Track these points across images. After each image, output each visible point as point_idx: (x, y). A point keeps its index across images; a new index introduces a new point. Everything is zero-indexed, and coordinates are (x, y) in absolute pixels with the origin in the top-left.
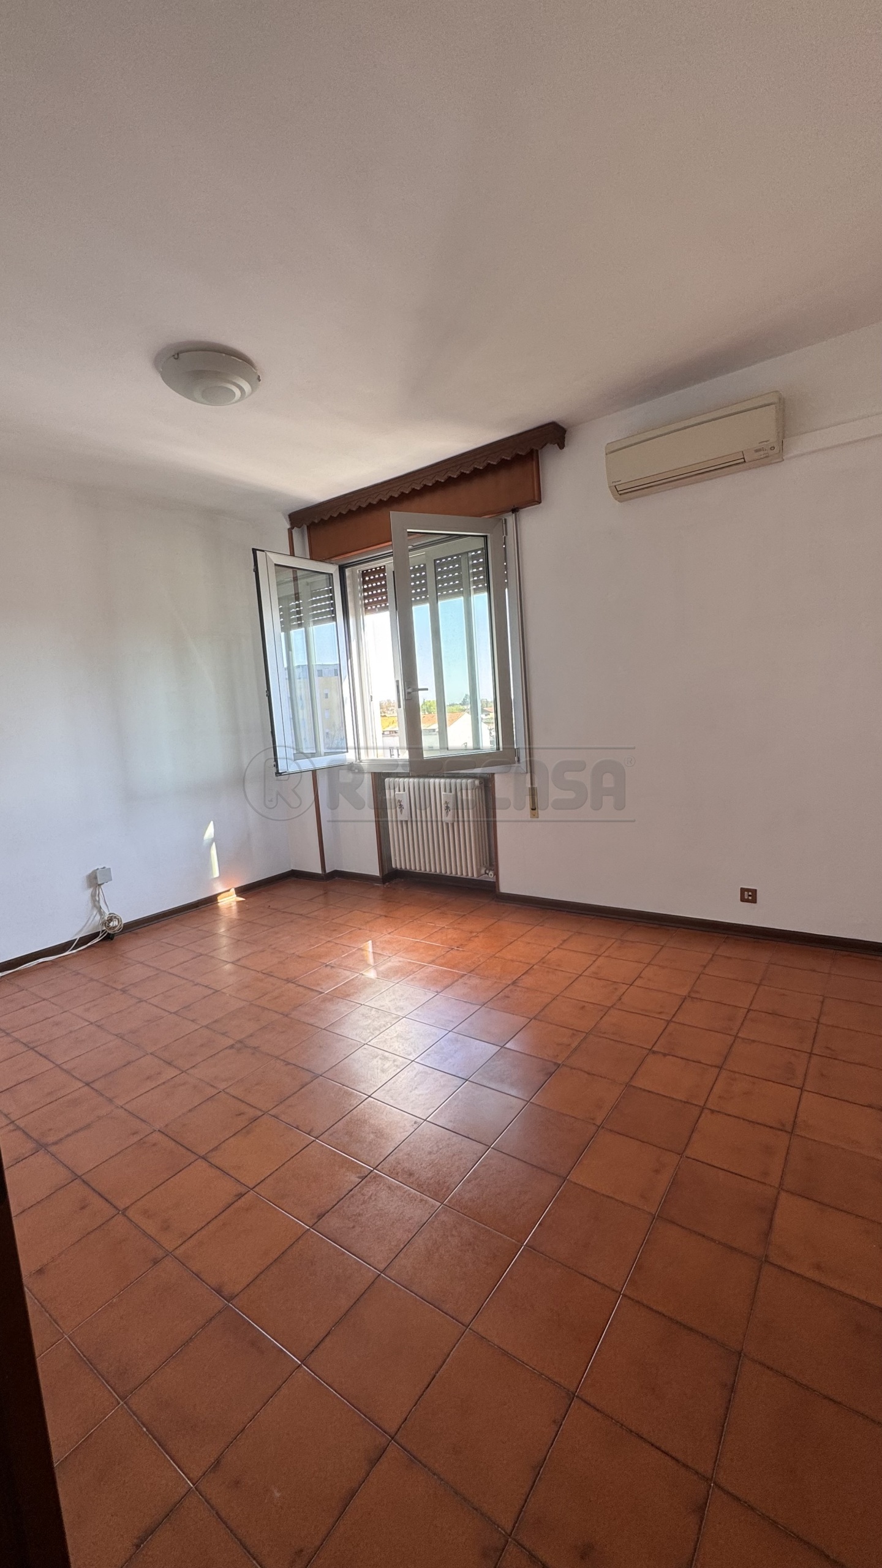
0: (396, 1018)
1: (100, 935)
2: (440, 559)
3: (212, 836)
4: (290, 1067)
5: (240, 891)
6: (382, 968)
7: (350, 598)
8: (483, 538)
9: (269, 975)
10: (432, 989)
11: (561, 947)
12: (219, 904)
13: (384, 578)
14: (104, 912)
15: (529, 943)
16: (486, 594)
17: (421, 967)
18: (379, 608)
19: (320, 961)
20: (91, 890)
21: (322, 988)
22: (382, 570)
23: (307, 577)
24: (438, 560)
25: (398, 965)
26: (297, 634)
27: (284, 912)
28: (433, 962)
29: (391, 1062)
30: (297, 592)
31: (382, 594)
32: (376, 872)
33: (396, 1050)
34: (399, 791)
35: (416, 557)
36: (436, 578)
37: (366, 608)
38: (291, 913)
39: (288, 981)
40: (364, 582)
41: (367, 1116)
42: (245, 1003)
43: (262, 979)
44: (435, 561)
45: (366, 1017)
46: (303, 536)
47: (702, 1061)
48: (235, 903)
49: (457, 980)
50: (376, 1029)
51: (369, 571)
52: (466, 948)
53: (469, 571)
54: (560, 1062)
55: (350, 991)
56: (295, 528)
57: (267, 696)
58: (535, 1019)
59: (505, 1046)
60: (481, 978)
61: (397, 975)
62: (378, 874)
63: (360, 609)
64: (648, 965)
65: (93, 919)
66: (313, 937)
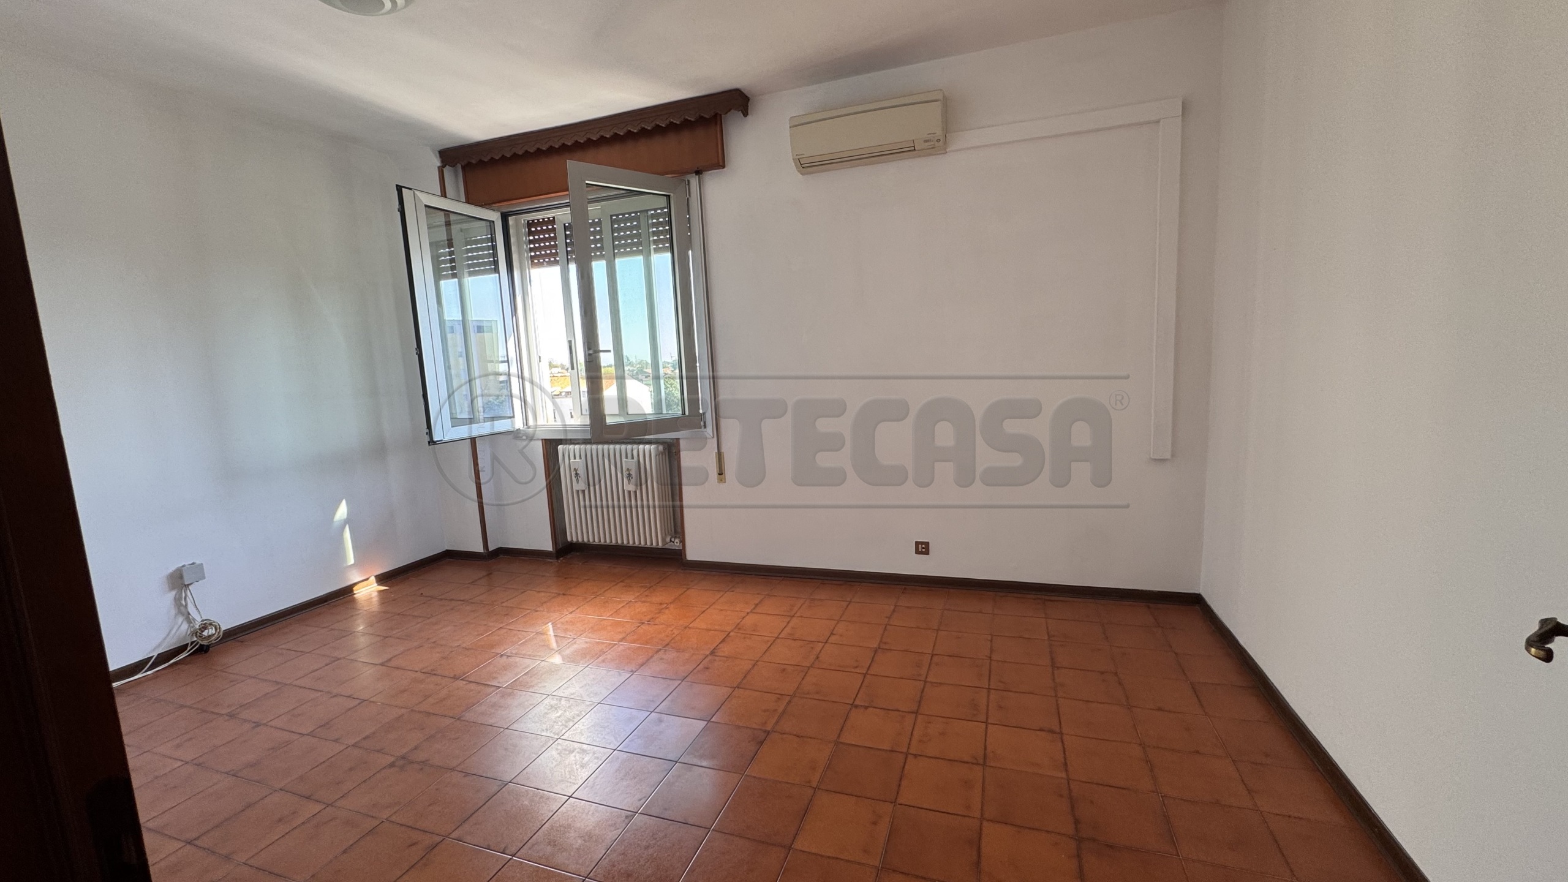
0: (592, 705)
1: (189, 649)
2: (617, 215)
3: (345, 516)
4: (470, 778)
5: (382, 579)
6: (568, 652)
7: (514, 248)
8: (665, 197)
9: (432, 673)
10: (626, 668)
11: (753, 611)
12: (355, 596)
13: (554, 230)
14: (194, 619)
15: (722, 610)
16: (669, 255)
17: (612, 645)
18: (547, 262)
19: (493, 651)
20: (174, 593)
21: (499, 682)
22: (552, 221)
23: (466, 222)
24: (614, 215)
25: (584, 646)
26: (449, 286)
27: (441, 599)
28: (623, 639)
29: (591, 755)
30: (449, 238)
31: (551, 247)
32: (547, 545)
33: (595, 741)
34: (575, 459)
35: (594, 209)
36: (613, 234)
37: (532, 262)
38: (452, 600)
39: (456, 678)
40: (530, 233)
41: (570, 820)
42: (403, 711)
43: (424, 680)
44: (611, 216)
45: (556, 709)
46: (456, 176)
47: (900, 709)
48: (376, 594)
49: (652, 657)
50: (569, 720)
51: (536, 221)
52: (657, 621)
53: (648, 230)
54: (769, 728)
55: (532, 682)
56: (447, 166)
57: (417, 354)
58: (738, 688)
59: (712, 720)
60: (677, 652)
61: (586, 658)
62: (551, 549)
63: (526, 262)
64: (839, 621)
65: (177, 630)
66: (480, 625)
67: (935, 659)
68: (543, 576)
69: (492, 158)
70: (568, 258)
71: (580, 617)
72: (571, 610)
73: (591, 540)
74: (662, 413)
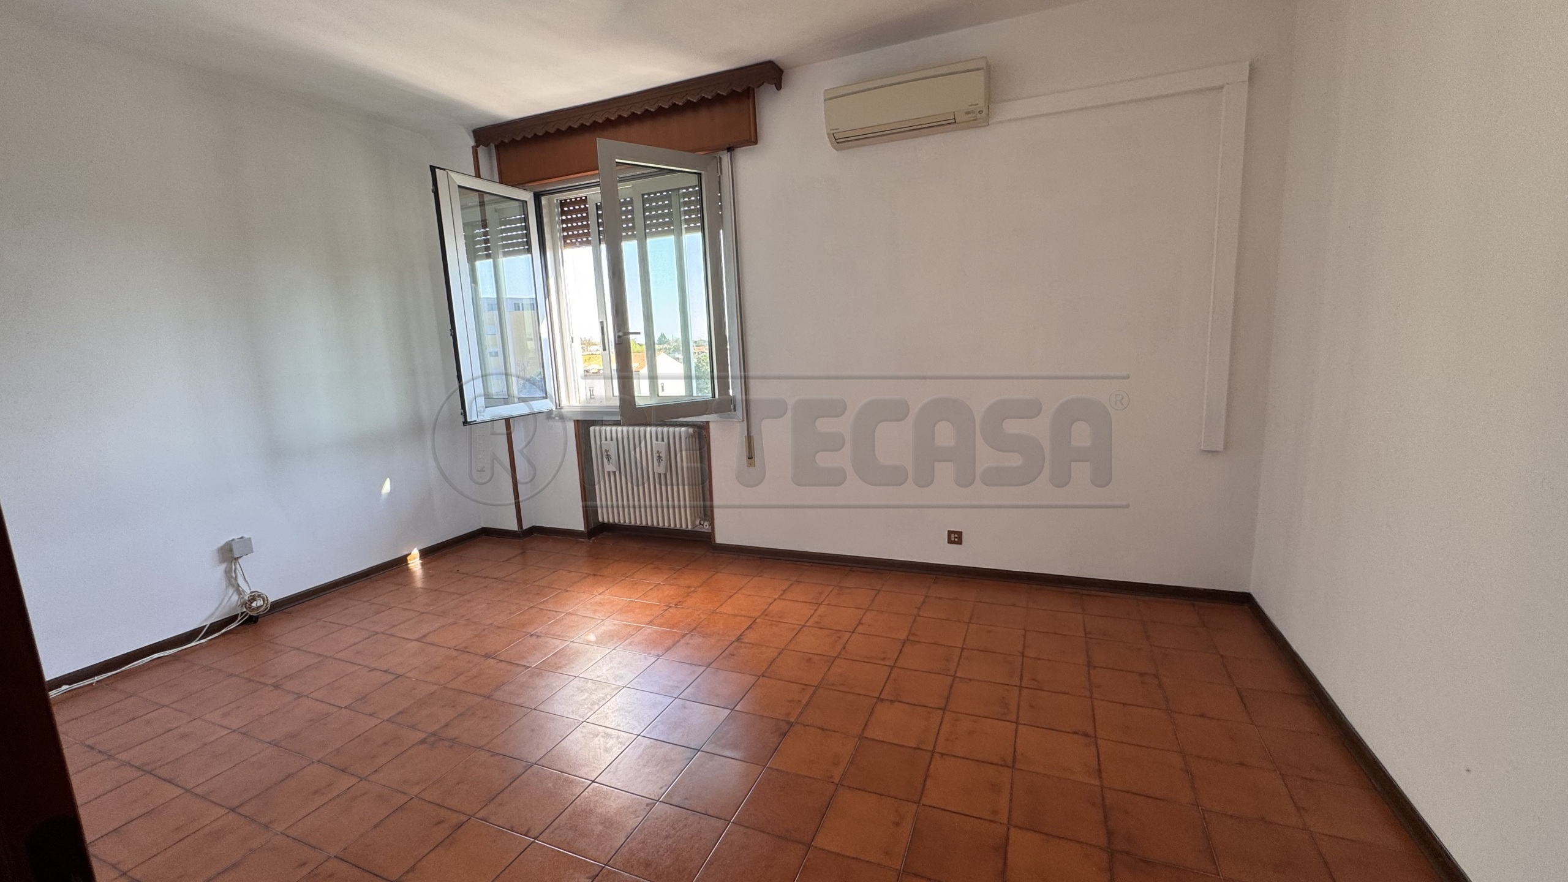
0: (617, 688)
1: (239, 619)
2: (649, 194)
3: (390, 491)
4: (497, 758)
7: (547, 228)
8: (697, 175)
9: (464, 651)
10: (652, 652)
11: (782, 597)
13: (586, 209)
14: (243, 591)
15: (749, 595)
16: (699, 234)
17: (638, 629)
18: (579, 242)
19: (524, 630)
20: (224, 566)
21: (528, 662)
22: (584, 201)
23: (499, 202)
24: (645, 194)
25: (612, 628)
26: (483, 266)
27: (476, 577)
28: (650, 623)
29: (615, 740)
30: (484, 218)
31: (583, 227)
32: (579, 525)
33: (619, 725)
34: (606, 440)
35: (625, 189)
36: (644, 214)
37: (565, 242)
38: (486, 577)
39: (487, 656)
40: (563, 213)
41: (592, 805)
42: (436, 687)
43: (456, 657)
44: (643, 195)
45: (582, 691)
46: (490, 158)
47: (927, 705)
49: (678, 641)
50: (594, 704)
51: (568, 201)
52: (684, 605)
53: (680, 209)
54: (792, 720)
55: (560, 662)
56: (481, 146)
57: (451, 335)
58: (763, 676)
59: (735, 709)
60: (704, 637)
61: (613, 640)
62: (583, 529)
63: (559, 243)
64: (867, 610)
65: (228, 601)
66: (513, 604)
67: (965, 653)
68: (576, 556)
69: (524, 137)
70: (600, 238)
71: (609, 598)
72: (600, 591)
73: (622, 521)
74: (692, 396)
